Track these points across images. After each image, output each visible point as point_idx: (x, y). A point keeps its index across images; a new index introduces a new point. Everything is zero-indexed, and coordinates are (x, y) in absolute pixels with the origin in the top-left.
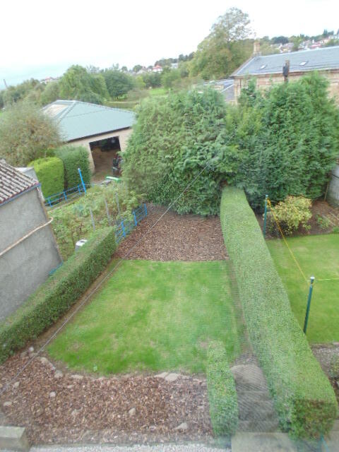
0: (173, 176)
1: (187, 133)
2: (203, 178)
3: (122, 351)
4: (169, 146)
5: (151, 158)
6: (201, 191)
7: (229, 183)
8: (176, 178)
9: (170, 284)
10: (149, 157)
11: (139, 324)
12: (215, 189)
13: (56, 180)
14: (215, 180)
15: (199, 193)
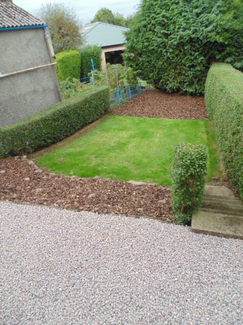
0: (167, 52)
1: (183, 9)
2: (193, 53)
3: (99, 165)
4: (166, 21)
5: (149, 35)
6: (190, 67)
7: (217, 57)
8: (169, 54)
9: (151, 130)
10: (147, 33)
11: (118, 151)
12: (204, 66)
13: (74, 68)
14: (205, 56)
15: (188, 69)
